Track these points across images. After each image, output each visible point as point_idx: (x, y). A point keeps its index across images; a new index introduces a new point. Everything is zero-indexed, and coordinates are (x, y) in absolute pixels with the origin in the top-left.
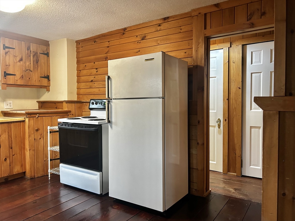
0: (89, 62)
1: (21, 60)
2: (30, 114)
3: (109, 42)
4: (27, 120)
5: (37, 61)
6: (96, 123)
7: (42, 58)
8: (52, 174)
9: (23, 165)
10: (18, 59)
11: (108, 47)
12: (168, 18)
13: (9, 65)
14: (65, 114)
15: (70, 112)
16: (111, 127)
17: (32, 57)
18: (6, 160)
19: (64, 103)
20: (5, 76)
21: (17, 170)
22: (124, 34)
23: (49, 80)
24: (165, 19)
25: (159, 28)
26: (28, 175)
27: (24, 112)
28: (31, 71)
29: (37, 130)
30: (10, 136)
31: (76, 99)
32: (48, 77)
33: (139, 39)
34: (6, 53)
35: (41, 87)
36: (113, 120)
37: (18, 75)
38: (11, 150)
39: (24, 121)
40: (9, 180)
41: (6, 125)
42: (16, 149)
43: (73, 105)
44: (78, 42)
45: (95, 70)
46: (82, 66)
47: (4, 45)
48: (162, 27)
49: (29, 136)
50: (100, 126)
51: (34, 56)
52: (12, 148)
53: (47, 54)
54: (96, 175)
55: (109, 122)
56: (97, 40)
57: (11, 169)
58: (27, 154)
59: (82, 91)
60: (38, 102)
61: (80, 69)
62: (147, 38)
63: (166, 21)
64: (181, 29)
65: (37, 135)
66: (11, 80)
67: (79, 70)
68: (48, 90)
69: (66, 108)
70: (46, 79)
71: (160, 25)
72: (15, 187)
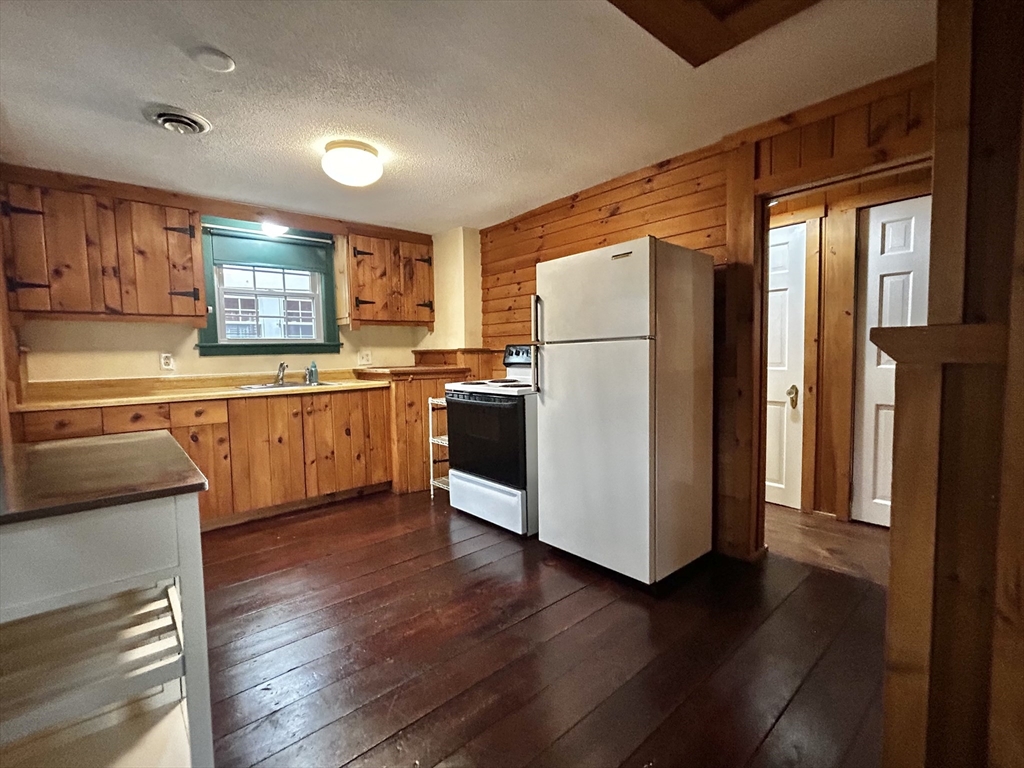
0: (505, 270)
1: (384, 274)
2: (397, 375)
3: (542, 226)
4: (393, 385)
5: (411, 276)
6: (514, 392)
7: (420, 267)
8: (437, 489)
9: (388, 469)
10: (378, 272)
11: (541, 237)
12: (668, 162)
13: (364, 285)
14: (461, 375)
15: (469, 370)
16: (543, 402)
17: (402, 267)
18: (359, 457)
19: (458, 353)
20: (357, 306)
21: (378, 477)
22: (573, 206)
23: (432, 310)
24: (661, 165)
25: (648, 186)
26: (396, 488)
27: (387, 371)
28: (401, 295)
29: (411, 405)
30: (365, 416)
31: (480, 346)
32: (430, 305)
33: (604, 214)
34: (359, 263)
35: (418, 323)
36: (546, 386)
37: (379, 304)
38: (367, 440)
39: (388, 388)
40: (365, 493)
41: (358, 394)
42: (376, 438)
43: (475, 356)
44: (484, 233)
45: (516, 287)
46: (492, 279)
47: (355, 249)
48: (655, 184)
49: (397, 415)
50: (521, 398)
51: (405, 266)
52: (369, 437)
53: (429, 261)
54: (514, 495)
55: (538, 390)
56: (519, 225)
57: (368, 475)
58: (395, 448)
59: (491, 330)
60: (416, 353)
61: (489, 286)
62: (622, 210)
63: (665, 168)
64: (699, 184)
65: (411, 415)
66: (367, 312)
67: (485, 289)
68: (431, 330)
69: (461, 362)
70: (428, 309)
71: (650, 181)
72: (373, 508)
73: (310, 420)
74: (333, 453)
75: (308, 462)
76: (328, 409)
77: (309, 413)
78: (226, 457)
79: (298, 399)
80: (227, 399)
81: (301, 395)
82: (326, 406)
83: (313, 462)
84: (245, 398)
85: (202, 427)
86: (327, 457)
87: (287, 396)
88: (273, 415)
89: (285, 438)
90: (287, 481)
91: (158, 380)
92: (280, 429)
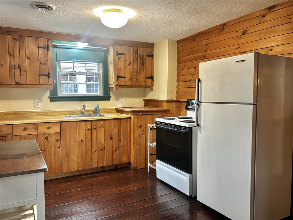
0: (188, 61)
1: (130, 63)
2: (134, 112)
3: (208, 39)
4: (132, 117)
5: (143, 64)
6: (186, 125)
7: (148, 59)
8: (151, 168)
9: (129, 156)
10: (128, 63)
11: (207, 45)
12: (274, 6)
13: (121, 69)
16: (200, 131)
17: (139, 60)
18: (116, 150)
19: (164, 102)
20: (118, 79)
21: (124, 160)
22: (223, 30)
23: (153, 80)
24: (270, 8)
25: (263, 19)
26: (133, 165)
27: (130, 110)
28: (138, 73)
29: (140, 127)
30: (119, 131)
31: (175, 99)
32: (152, 78)
33: (239, 34)
34: (119, 59)
35: (146, 87)
36: (202, 124)
37: (128, 78)
38: (120, 142)
39: (130, 118)
40: (118, 167)
41: (117, 121)
42: (124, 141)
43: (172, 104)
44: (179, 42)
45: (194, 70)
46: (182, 65)
47: (117, 52)
48: (267, 18)
49: (134, 131)
50: (190, 129)
51: (140, 59)
52: (121, 141)
53: (152, 56)
54: (186, 176)
55: (198, 125)
56: (196, 39)
57: (120, 159)
58: (132, 146)
59: (181, 90)
60: (145, 100)
61: (180, 68)
63: (272, 10)
64: (290, 19)
65: (140, 131)
66: (122, 82)
67: (179, 70)
68: (152, 90)
69: (165, 107)
70: (150, 80)
71: (264, 16)
72: (121, 175)
73: (95, 132)
74: (104, 148)
75: (93, 151)
76: (103, 127)
77: (95, 129)
78: (59, 147)
79: (90, 123)
80: (60, 122)
81: (91, 121)
82: (102, 126)
83: (95, 152)
84: (68, 122)
85: (50, 134)
86: (102, 150)
87: (85, 121)
88: (79, 129)
89: (84, 140)
90: (84, 160)
91: (33, 112)
92: (82, 136)
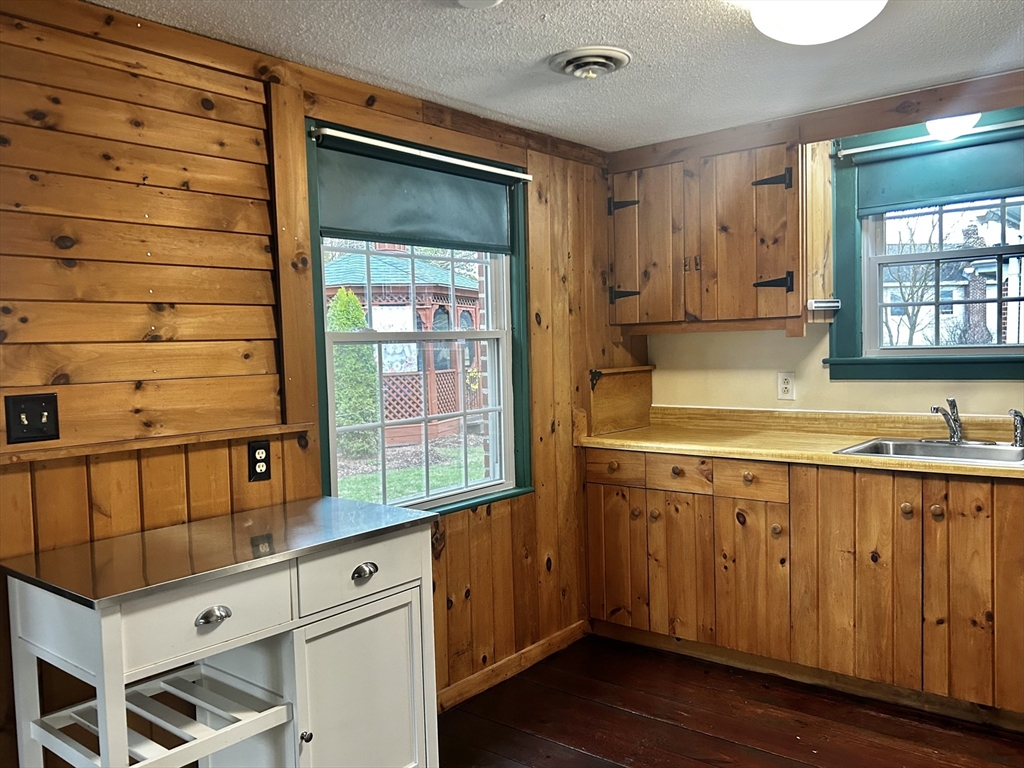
73: (939, 530)
74: (990, 617)
75: (931, 617)
76: (983, 514)
77: (939, 516)
78: (783, 561)
79: (916, 483)
80: (789, 464)
81: (923, 476)
82: (979, 509)
83: (940, 622)
84: (818, 466)
85: (752, 503)
86: (974, 623)
87: (894, 473)
88: (863, 502)
89: (886, 555)
90: (884, 642)
92: (877, 534)
